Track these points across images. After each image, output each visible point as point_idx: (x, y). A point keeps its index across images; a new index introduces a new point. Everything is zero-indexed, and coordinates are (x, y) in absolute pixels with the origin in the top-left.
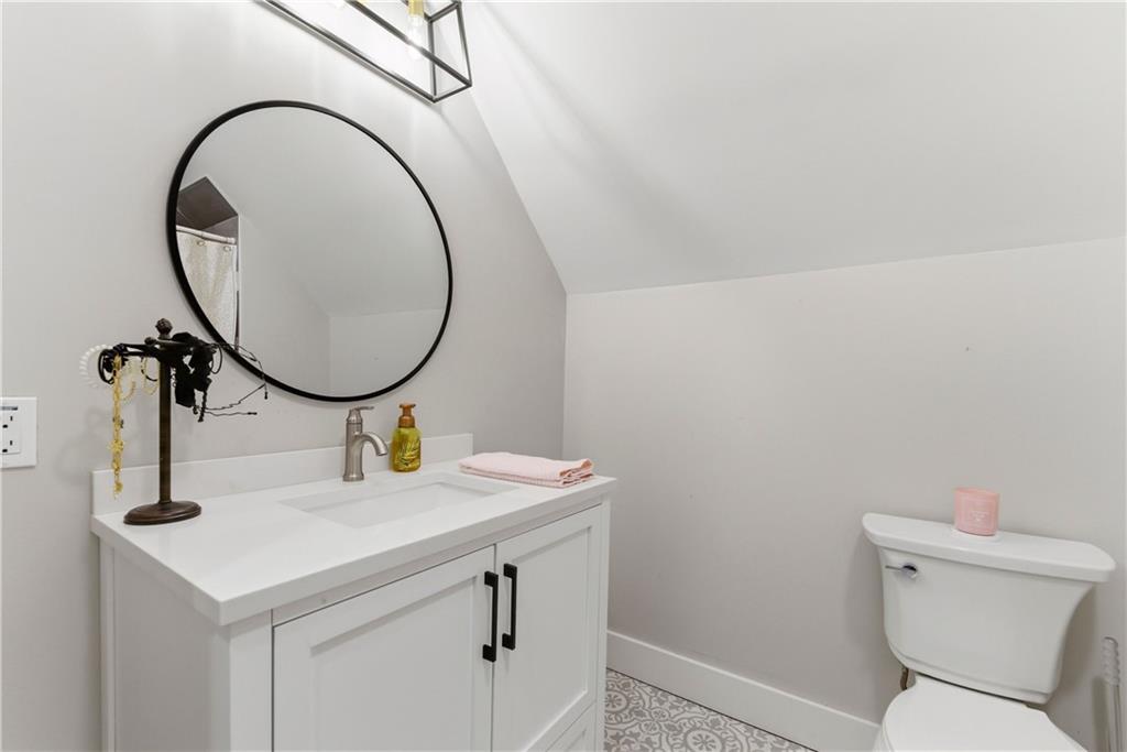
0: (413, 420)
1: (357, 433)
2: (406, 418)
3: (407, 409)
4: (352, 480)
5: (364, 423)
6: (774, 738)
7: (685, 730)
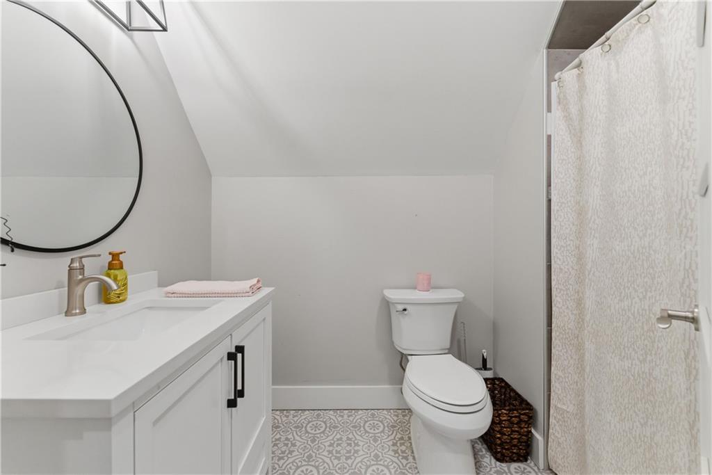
0: (121, 263)
1: (80, 277)
2: (115, 263)
3: (115, 256)
4: (76, 314)
5: (85, 268)
6: (347, 411)
7: (304, 425)
